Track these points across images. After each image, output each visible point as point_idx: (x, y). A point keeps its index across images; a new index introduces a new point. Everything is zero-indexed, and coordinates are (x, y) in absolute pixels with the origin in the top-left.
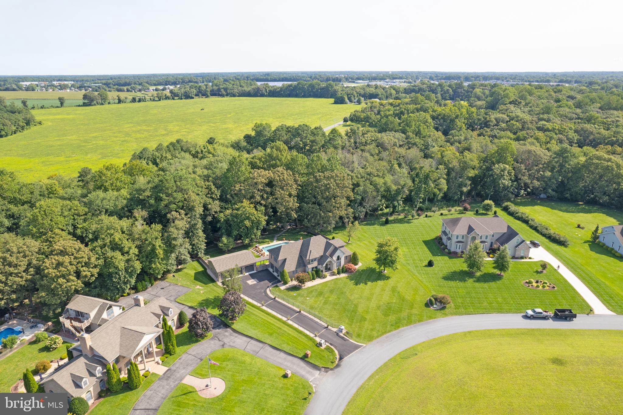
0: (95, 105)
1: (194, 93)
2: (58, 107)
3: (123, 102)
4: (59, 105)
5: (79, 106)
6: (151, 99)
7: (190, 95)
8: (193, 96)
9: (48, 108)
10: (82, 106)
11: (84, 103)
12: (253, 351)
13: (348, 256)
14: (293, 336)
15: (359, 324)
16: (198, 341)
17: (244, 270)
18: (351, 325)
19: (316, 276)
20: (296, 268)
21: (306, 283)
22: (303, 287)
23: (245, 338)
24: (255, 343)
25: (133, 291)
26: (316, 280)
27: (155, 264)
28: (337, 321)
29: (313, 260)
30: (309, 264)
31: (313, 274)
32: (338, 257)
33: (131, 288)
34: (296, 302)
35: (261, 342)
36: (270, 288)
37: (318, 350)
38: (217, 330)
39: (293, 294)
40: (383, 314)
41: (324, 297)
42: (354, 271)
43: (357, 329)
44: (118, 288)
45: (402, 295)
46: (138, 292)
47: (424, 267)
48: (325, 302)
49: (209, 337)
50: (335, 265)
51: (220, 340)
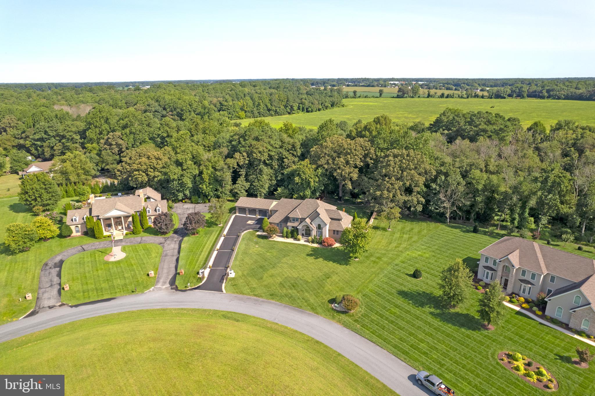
0: (406, 97)
1: (508, 93)
2: (377, 97)
3: (431, 97)
4: (379, 96)
5: (393, 97)
6: (459, 96)
7: (502, 95)
8: (505, 96)
9: (370, 98)
10: (395, 98)
11: (398, 95)
12: (166, 254)
13: (338, 231)
14: (198, 260)
15: (250, 279)
16: (157, 235)
17: (258, 213)
18: (243, 275)
19: (290, 235)
20: (280, 222)
21: (277, 237)
22: (270, 239)
23: (177, 246)
24: (176, 251)
25: (190, 201)
26: (290, 239)
27: (203, 185)
28: (240, 268)
29: (295, 220)
30: (291, 222)
31: (287, 232)
32: (319, 225)
33: (187, 198)
34: (245, 244)
35: (179, 252)
36: (251, 230)
37: (194, 275)
38: (176, 236)
39: (256, 239)
40: (281, 283)
41: (268, 251)
42: (328, 246)
43: (242, 281)
44: (174, 193)
45: (326, 281)
46: (192, 203)
47: (407, 274)
48: (261, 254)
49: (165, 236)
50: (314, 233)
51: (166, 240)
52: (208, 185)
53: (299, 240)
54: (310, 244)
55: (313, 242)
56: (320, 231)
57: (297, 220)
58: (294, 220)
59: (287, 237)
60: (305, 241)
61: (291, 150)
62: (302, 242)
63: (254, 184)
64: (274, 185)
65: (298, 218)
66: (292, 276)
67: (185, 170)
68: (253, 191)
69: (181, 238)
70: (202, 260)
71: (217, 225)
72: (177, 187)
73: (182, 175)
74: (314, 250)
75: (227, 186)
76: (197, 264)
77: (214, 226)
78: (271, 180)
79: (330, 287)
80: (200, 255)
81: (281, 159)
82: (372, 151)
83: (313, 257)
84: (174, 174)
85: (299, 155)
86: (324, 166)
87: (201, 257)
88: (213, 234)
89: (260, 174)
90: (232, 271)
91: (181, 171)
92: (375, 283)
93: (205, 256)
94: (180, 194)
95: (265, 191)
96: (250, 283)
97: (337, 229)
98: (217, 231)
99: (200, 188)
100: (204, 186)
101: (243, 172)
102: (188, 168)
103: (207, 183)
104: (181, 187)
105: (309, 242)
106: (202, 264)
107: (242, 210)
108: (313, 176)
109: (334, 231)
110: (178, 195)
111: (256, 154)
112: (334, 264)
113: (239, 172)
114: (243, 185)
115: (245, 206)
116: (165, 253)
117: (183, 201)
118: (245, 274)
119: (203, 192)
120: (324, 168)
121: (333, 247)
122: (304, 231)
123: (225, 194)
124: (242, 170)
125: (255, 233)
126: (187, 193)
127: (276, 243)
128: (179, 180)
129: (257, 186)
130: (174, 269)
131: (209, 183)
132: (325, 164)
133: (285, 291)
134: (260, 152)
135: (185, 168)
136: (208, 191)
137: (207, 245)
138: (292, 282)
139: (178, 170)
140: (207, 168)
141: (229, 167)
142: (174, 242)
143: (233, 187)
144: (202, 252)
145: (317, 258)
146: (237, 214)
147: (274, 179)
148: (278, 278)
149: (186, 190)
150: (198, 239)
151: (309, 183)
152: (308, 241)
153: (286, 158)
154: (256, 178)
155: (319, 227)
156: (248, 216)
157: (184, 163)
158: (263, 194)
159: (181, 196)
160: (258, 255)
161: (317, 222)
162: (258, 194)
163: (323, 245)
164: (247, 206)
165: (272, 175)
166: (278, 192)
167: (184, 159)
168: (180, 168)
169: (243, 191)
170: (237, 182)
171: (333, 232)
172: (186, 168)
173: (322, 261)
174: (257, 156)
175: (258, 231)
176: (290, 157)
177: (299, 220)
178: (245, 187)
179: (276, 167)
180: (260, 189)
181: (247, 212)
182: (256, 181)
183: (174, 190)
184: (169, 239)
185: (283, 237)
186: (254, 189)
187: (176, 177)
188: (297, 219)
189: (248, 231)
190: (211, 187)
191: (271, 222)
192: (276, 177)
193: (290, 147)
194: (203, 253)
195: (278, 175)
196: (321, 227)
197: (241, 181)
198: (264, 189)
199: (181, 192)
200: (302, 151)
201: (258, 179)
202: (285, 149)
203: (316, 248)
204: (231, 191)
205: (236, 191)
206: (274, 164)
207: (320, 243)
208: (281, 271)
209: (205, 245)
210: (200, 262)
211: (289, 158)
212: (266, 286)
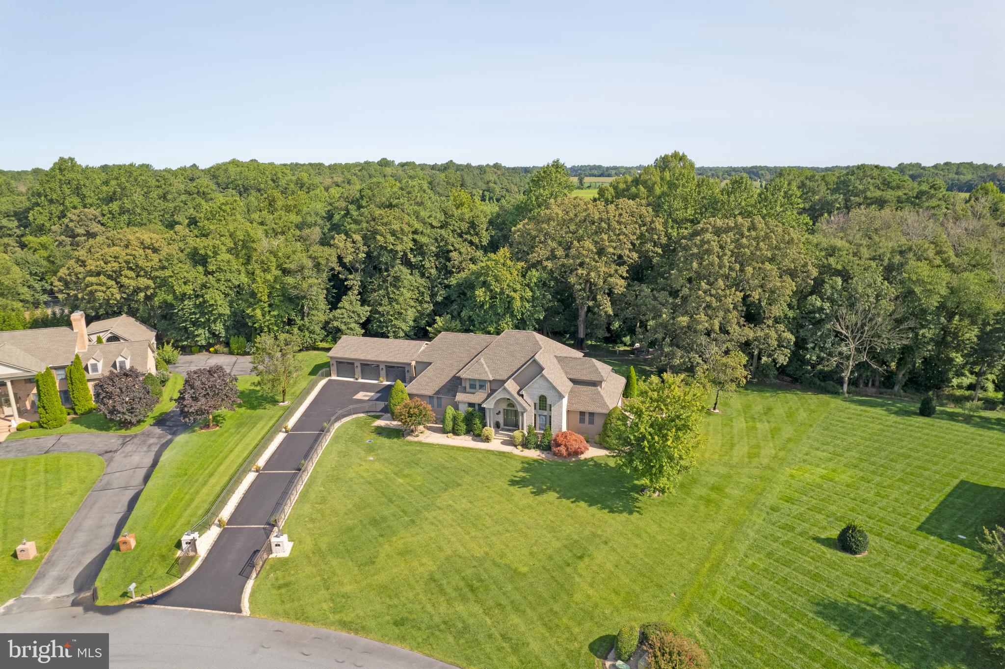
12: (108, 483)
13: (592, 414)
14: (192, 500)
15: (334, 562)
16: (108, 429)
17: (383, 373)
18: (318, 551)
19: (463, 427)
20: (438, 393)
21: (427, 432)
22: (409, 438)
23: (148, 461)
24: (142, 473)
25: (226, 350)
26: (462, 437)
27: (254, 310)
28: (311, 526)
29: (477, 385)
30: (464, 391)
31: (455, 419)
32: (543, 399)
33: (221, 343)
34: (340, 453)
35: (146, 479)
36: (362, 415)
37: (164, 551)
38: (157, 430)
39: (372, 439)
40: (432, 579)
41: (401, 470)
42: (569, 455)
43: (309, 570)
44: (186, 328)
45: (575, 569)
46: (231, 353)
47: (817, 540)
48: (378, 480)
49: (128, 432)
50: (528, 419)
51: (123, 444)
52: (267, 309)
53: (487, 440)
54: (518, 451)
55: (525, 445)
56: (545, 413)
57: (481, 387)
58: (473, 386)
59: (455, 432)
60: (504, 443)
61: (468, 233)
62: (496, 444)
63: (380, 309)
64: (429, 315)
65: (485, 381)
66: (469, 551)
67: (212, 273)
68: (379, 326)
69: (169, 437)
70: (203, 502)
71: (275, 402)
72: (191, 314)
73: (204, 286)
74: (530, 466)
75: (314, 312)
76: (188, 512)
77: (268, 406)
78: (421, 302)
79: (591, 592)
80: (204, 484)
81: (444, 254)
82: (658, 225)
83: (528, 490)
84: (185, 283)
85: (485, 243)
86: (545, 263)
87: (205, 490)
88: (259, 426)
89: (395, 286)
90: (284, 538)
91: (202, 277)
92: (732, 573)
93: (218, 489)
94: (200, 331)
95: (405, 327)
96: (336, 579)
97: (591, 408)
98: (271, 418)
99: (250, 317)
100: (258, 312)
101: (354, 281)
102: (220, 270)
103: (266, 305)
104: (203, 314)
105: (516, 446)
106: (200, 512)
107: (345, 366)
108: (518, 287)
109: (582, 414)
110: (196, 333)
111: (385, 238)
112: (594, 509)
113: (346, 280)
114: (353, 312)
115: (352, 356)
116: (106, 478)
117: (212, 349)
118: (324, 547)
119: (256, 325)
120: (545, 268)
121: (582, 457)
122: (501, 415)
123: (310, 332)
124: (351, 277)
125: (370, 423)
126: (219, 327)
127: (424, 449)
128: (197, 296)
129: (388, 313)
130: (111, 531)
131: (270, 306)
132: (547, 259)
133: (443, 608)
134: (393, 233)
135: (211, 268)
136: (267, 324)
137: (232, 457)
138: (469, 572)
139: (196, 274)
140: (265, 266)
141: (317, 266)
142: (145, 449)
143: (331, 316)
144: (211, 475)
145: (538, 492)
146: (334, 377)
147: (428, 299)
148: (424, 560)
149: (215, 321)
150: (213, 438)
151: (510, 302)
152: (512, 443)
153: (455, 250)
154: (384, 297)
155: (543, 403)
156: (360, 380)
157: (210, 257)
158: (402, 334)
159: (202, 337)
160: (370, 483)
161: (536, 389)
162: (389, 332)
163: (555, 454)
164: (356, 357)
165: (422, 289)
166: (435, 326)
167: (211, 248)
168: (200, 268)
169: (353, 325)
170: (339, 305)
171: (578, 417)
172: (214, 268)
173: (557, 502)
174: (386, 243)
175: (378, 417)
176: (465, 248)
177: (488, 385)
178: (359, 315)
179: (434, 271)
180: (395, 322)
181: (358, 371)
182: (385, 301)
183: (185, 321)
184: (135, 440)
185: (443, 431)
186: (380, 322)
187: (188, 289)
188: (482, 384)
189: (355, 416)
190: (275, 313)
191: (414, 392)
192: (433, 295)
193: (465, 226)
194: (213, 481)
195: (438, 291)
196: (549, 402)
197: (351, 301)
198: (404, 321)
199: (203, 325)
200: (491, 236)
201: (389, 298)
202: (453, 231)
203: (536, 461)
204: (325, 326)
205: (336, 324)
206: (427, 265)
207: (546, 448)
208: (433, 535)
209: (226, 457)
210: (198, 508)
211: (463, 250)
212: (383, 589)
